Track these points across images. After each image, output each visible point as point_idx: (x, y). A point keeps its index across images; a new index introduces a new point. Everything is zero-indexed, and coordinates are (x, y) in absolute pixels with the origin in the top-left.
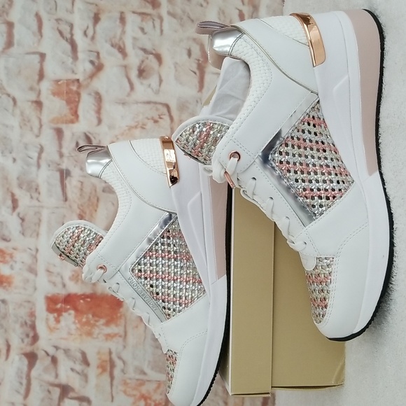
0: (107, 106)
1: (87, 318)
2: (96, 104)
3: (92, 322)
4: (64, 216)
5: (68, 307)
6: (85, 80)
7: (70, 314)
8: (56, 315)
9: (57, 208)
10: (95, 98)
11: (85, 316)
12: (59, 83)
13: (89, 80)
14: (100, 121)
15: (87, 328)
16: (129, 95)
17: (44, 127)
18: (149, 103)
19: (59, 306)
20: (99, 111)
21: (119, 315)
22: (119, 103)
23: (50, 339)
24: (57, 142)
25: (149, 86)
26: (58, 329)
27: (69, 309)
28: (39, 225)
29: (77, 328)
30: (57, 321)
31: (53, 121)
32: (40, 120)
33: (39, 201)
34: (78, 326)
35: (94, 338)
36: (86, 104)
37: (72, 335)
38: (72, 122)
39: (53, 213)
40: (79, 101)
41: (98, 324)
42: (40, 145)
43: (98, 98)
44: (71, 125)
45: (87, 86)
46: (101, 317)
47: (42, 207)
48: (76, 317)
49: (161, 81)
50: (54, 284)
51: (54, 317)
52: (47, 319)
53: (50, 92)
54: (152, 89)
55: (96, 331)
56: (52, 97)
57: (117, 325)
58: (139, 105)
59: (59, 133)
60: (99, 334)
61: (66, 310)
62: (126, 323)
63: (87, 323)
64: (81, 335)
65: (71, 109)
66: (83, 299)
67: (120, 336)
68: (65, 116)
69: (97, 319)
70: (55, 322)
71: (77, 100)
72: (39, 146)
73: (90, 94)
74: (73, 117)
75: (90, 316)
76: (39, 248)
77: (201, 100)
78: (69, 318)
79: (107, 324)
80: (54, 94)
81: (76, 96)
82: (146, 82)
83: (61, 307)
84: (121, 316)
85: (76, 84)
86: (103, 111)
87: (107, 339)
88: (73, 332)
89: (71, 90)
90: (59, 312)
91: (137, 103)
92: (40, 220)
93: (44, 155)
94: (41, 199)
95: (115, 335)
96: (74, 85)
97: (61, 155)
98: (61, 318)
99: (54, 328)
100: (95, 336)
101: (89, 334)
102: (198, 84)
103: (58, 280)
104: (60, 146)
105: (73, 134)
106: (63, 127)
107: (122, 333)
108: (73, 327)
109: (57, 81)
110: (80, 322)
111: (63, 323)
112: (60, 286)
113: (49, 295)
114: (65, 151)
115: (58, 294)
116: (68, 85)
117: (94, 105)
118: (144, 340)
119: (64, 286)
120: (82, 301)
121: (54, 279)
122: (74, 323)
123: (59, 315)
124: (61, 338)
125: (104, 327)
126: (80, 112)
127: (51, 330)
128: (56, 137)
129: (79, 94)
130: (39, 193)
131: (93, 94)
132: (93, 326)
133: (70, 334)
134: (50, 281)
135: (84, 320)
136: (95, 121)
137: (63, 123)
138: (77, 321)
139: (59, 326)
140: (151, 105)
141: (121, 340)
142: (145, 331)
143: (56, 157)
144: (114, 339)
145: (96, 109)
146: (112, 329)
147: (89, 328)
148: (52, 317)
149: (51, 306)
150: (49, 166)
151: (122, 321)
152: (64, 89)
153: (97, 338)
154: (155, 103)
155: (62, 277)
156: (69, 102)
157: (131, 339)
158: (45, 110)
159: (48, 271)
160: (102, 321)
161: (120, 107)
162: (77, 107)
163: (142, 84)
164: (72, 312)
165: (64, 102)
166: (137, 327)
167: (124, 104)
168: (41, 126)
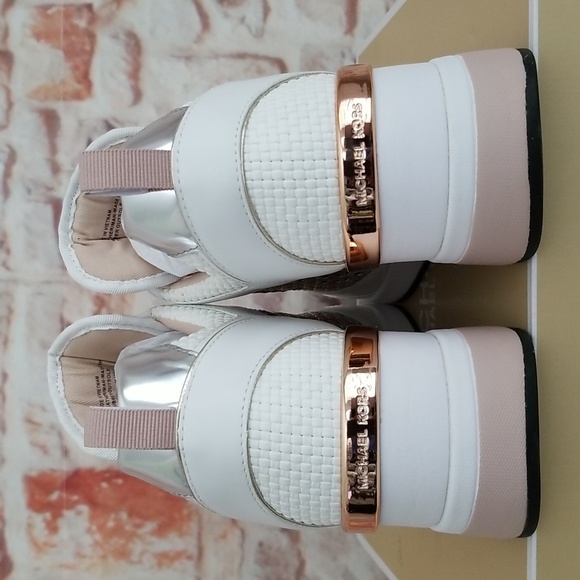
0: (151, 63)
1: (118, 520)
2: (130, 59)
3: (128, 528)
4: (64, 301)
5: (75, 498)
6: (104, 6)
7: (79, 513)
8: (48, 515)
9: (48, 282)
10: (127, 45)
11: (113, 516)
12: (50, 12)
13: (114, 6)
14: (138, 95)
15: (117, 542)
16: (199, 40)
17: (16, 108)
18: (242, 56)
19: (55, 496)
20: (135, 74)
21: (185, 512)
22: (179, 58)
23: (37, 569)
24: (45, 140)
25: (242, 20)
26: (53, 546)
27: (76, 503)
28: (9, 321)
29: (96, 543)
30: (52, 528)
31: (35, 94)
32: (8, 92)
33: (8, 268)
34: (98, 537)
35: (132, 563)
36: (108, 58)
37: (84, 557)
38: (78, 96)
39: (40, 294)
40: (91, 53)
41: (141, 531)
42: (10, 147)
43: (134, 45)
44: (75, 104)
45: (110, 19)
46: (146, 518)
47: (15, 281)
48: (92, 518)
49: (266, 10)
50: (44, 449)
51: (45, 521)
52: (30, 526)
53: (28, 32)
54: (249, 27)
55: (137, 547)
56: (32, 42)
57: (182, 534)
58: (222, 61)
59: (50, 120)
60: (143, 553)
61: (71, 506)
62: (200, 528)
63: (118, 530)
64: (104, 557)
65: (75, 68)
66: (108, 480)
67: (189, 558)
68: (63, 82)
69: (137, 521)
70: (46, 532)
71: (88, 48)
72: (7, 150)
73: (115, 37)
74: (79, 87)
75: (124, 516)
76: (9, 371)
77: (350, 50)
78: (77, 523)
79: (161, 531)
80: (38, 36)
81: (86, 40)
82: (234, 12)
83: (60, 498)
84: (189, 515)
85: (86, 14)
86: (144, 74)
87: (160, 565)
88: (88, 551)
89: (74, 28)
90: (56, 510)
91: (216, 56)
92: (10, 311)
93: (17, 169)
94: (12, 263)
95: (178, 555)
96: (80, 17)
97: (56, 169)
98: (61, 522)
99: (46, 544)
100: (134, 558)
101: (123, 554)
102: (344, 19)
103: (52, 441)
104: (54, 149)
105: (81, 123)
106: (59, 107)
107: (193, 550)
108: (87, 540)
109: (44, 8)
110: (101, 528)
111: (64, 533)
112: (57, 453)
113: (34, 474)
114: (63, 158)
115: (53, 471)
116: (68, 16)
117: (125, 60)
118: (241, 564)
119: (66, 452)
120: (104, 485)
121: (42, 438)
122: (89, 531)
123: (57, 515)
124: (62, 566)
125: (154, 539)
126: (96, 76)
127: (39, 548)
128: (44, 129)
129: (92, 37)
130: (8, 252)
131: (122, 36)
132: (131, 536)
133: (80, 555)
134: (34, 444)
135: (111, 524)
136: (128, 96)
137: (57, 98)
138: (94, 528)
139: (55, 539)
140: (247, 62)
141: (190, 565)
142: (242, 546)
143: (44, 173)
144: (177, 564)
145: (129, 68)
146: (172, 543)
147: (122, 541)
148: (39, 520)
149: (37, 497)
150: (29, 191)
151: (193, 526)
152: (61, 24)
153: (140, 562)
154: (256, 57)
155: (60, 435)
156: (70, 53)
157: (213, 563)
158: (19, 71)
159: (29, 421)
160: (150, 526)
161: (181, 66)
162: (88, 64)
163: (226, 16)
164: (84, 508)
165: (61, 54)
166: (224, 536)
167: (188, 58)
168: (10, 105)
